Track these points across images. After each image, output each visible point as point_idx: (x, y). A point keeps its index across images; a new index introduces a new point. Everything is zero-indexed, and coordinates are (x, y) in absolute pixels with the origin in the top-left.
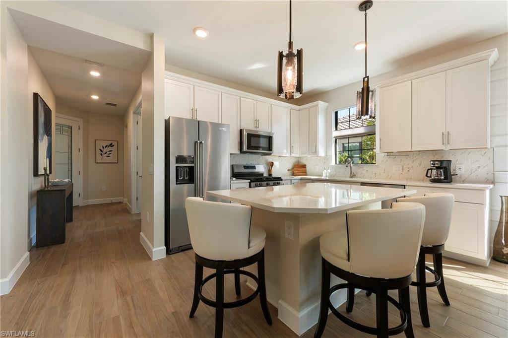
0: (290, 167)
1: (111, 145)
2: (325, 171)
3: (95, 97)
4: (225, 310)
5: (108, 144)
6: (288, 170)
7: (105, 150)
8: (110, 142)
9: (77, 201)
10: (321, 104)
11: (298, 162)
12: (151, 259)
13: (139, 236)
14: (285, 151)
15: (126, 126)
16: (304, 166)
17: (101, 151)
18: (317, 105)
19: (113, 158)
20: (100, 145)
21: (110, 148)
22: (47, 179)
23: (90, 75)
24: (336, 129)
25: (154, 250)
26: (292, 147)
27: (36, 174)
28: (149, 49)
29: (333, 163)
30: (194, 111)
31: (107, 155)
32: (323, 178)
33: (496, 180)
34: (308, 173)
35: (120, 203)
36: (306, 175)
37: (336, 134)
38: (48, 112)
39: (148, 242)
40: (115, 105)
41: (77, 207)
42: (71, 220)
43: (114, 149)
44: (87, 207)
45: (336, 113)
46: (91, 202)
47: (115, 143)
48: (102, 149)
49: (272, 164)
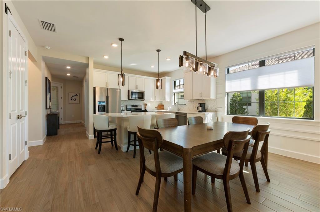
0: (157, 106)
1: (76, 95)
2: (169, 108)
3: (68, 75)
4: (102, 143)
5: (75, 95)
6: (156, 107)
7: (73, 98)
8: (76, 94)
9: (61, 122)
10: (167, 78)
11: (161, 104)
12: (88, 139)
13: (86, 133)
14: (152, 99)
15: (83, 86)
16: (163, 106)
17: (72, 98)
18: (165, 78)
19: (77, 101)
20: (71, 95)
21: (76, 97)
22: (51, 111)
23: (66, 68)
24: (175, 89)
25: (90, 136)
26: (155, 97)
27: (46, 108)
28: (88, 63)
29: (173, 104)
30: (107, 84)
31: (74, 100)
32: (168, 111)
33: (218, 111)
34: (165, 109)
35: (80, 123)
36: (164, 110)
37: (174, 91)
38: (50, 82)
39: (88, 133)
40: (78, 77)
41: (61, 124)
42: (59, 129)
43: (78, 97)
44: (65, 124)
45: (175, 82)
46: (67, 122)
47: (78, 94)
48: (72, 97)
49: (146, 105)
